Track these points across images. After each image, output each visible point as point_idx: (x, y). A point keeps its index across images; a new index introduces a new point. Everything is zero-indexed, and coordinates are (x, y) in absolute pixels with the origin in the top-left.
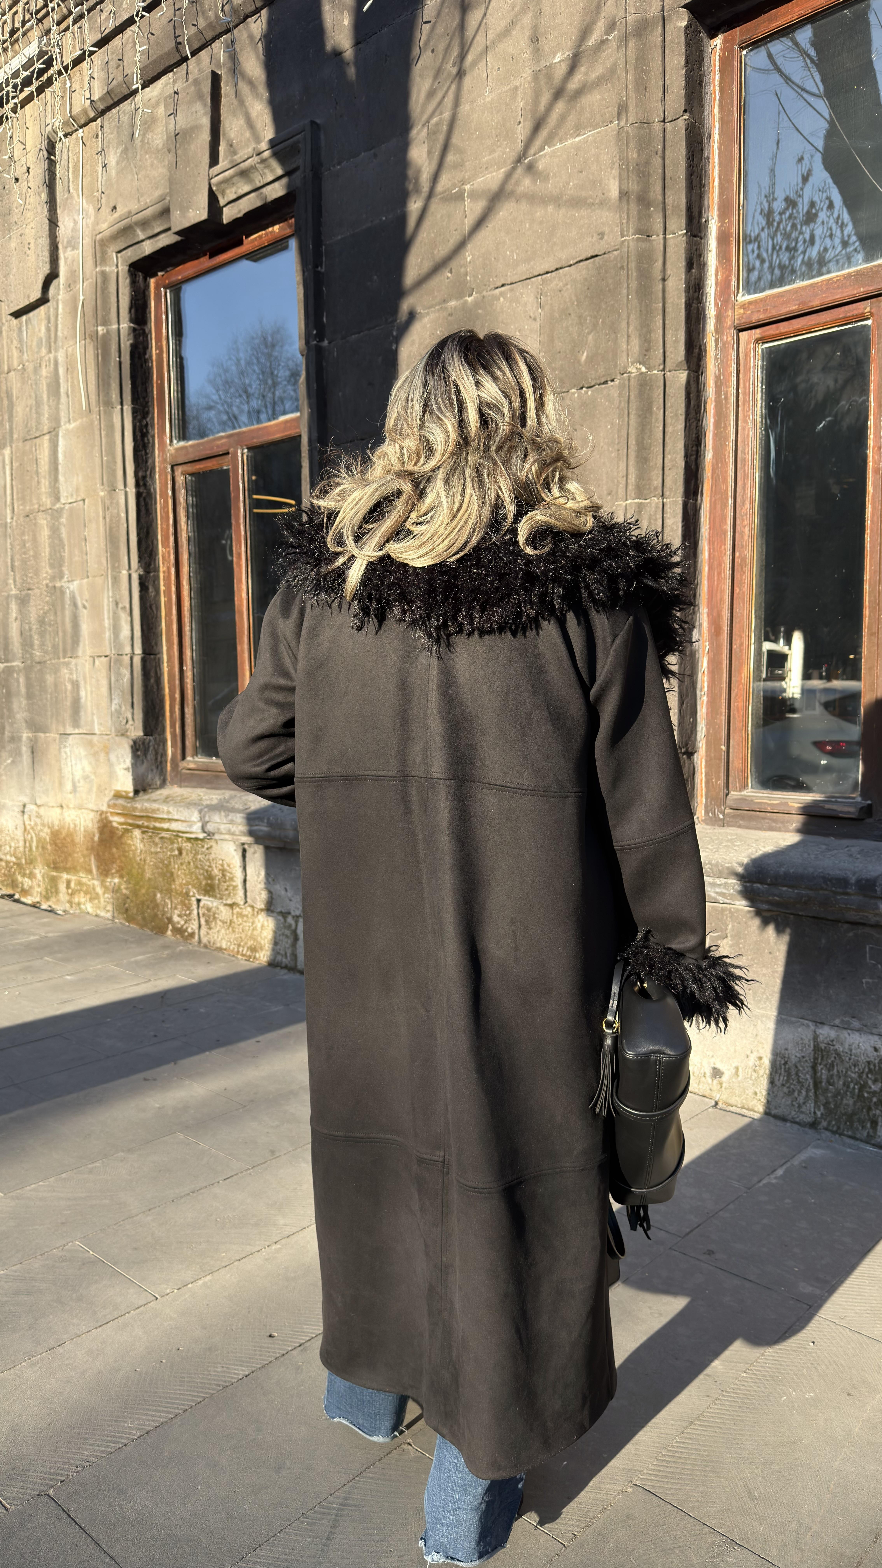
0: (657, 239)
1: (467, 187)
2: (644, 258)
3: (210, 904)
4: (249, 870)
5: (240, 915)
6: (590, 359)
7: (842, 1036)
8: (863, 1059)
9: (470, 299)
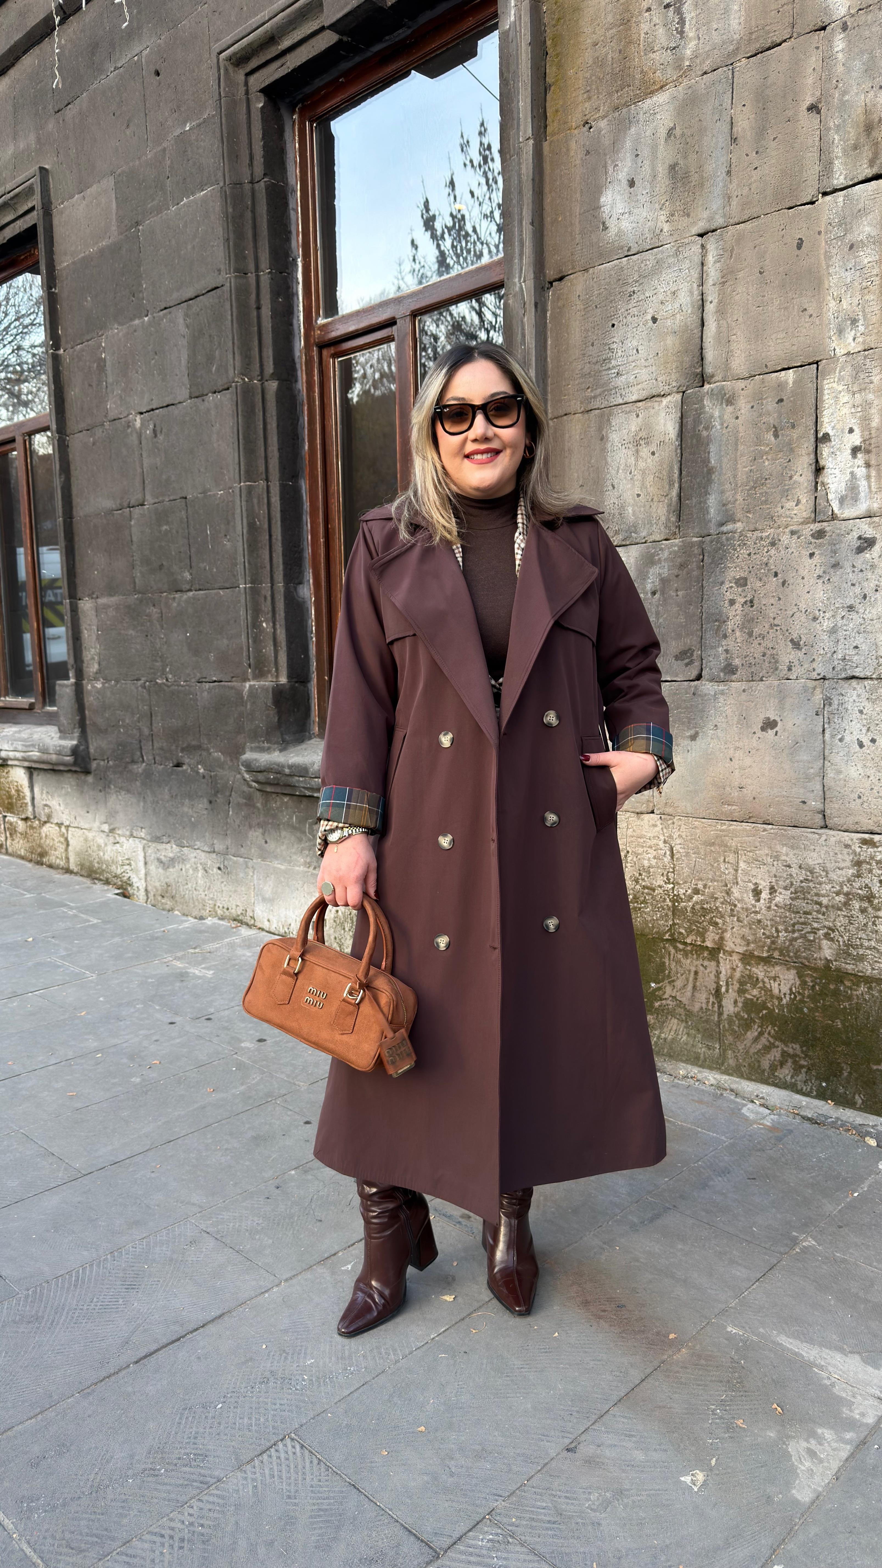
0: (252, 277)
1: (141, 228)
2: (241, 292)
3: (12, 819)
4: (36, 790)
5: (32, 827)
6: (218, 370)
9: (146, 319)
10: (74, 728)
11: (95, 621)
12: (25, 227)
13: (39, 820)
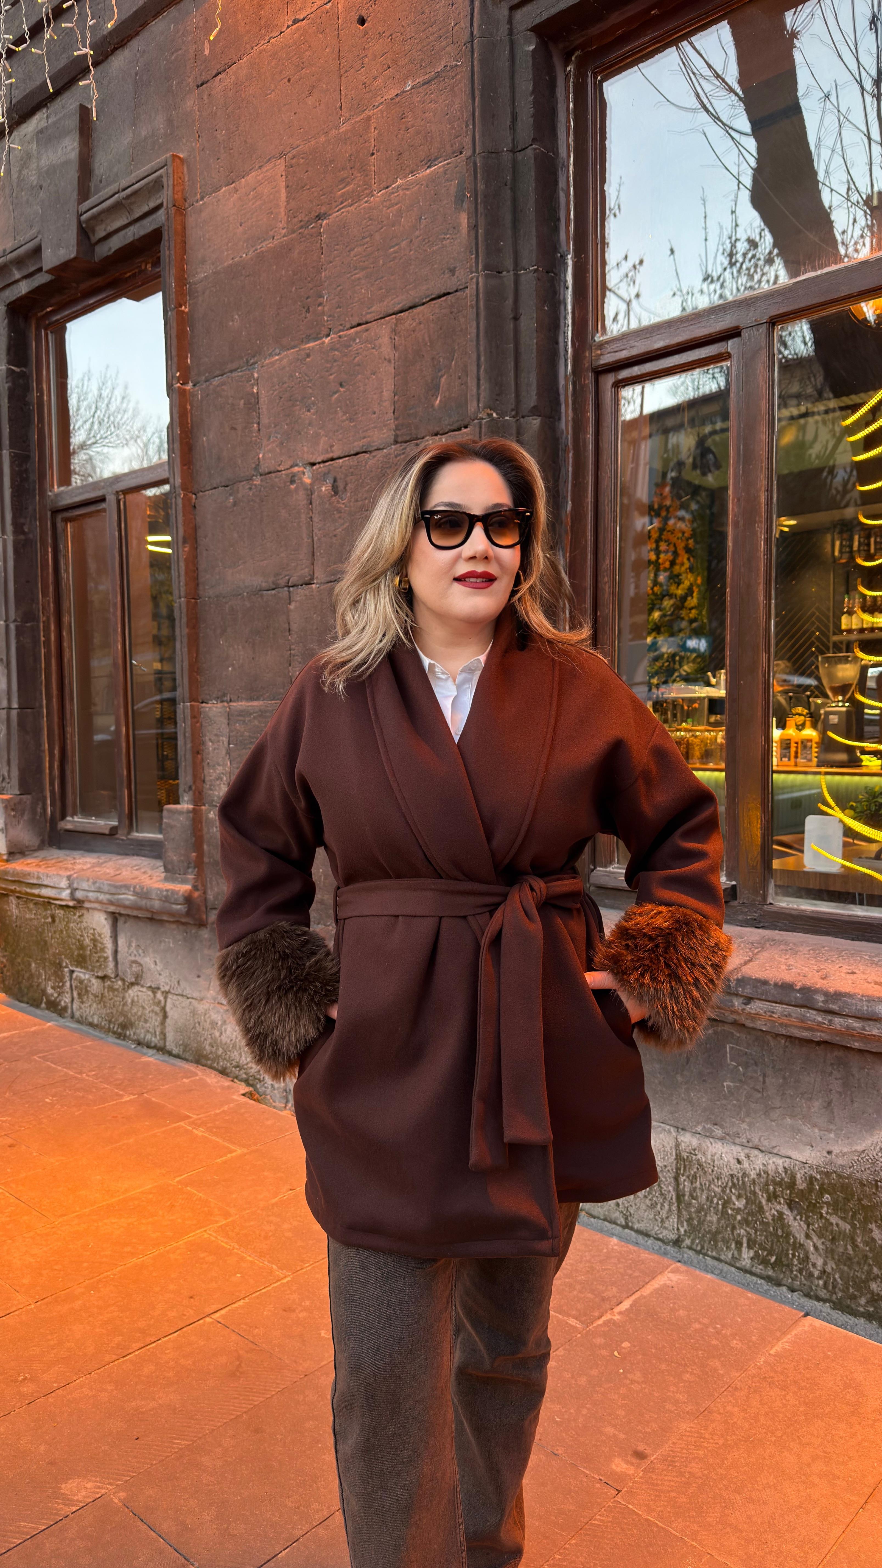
0: (508, 277)
1: (324, 222)
2: (492, 297)
3: (82, 975)
4: (121, 941)
5: (111, 989)
6: (444, 404)
7: (704, 1145)
8: (726, 1172)
9: (327, 340)
10: (188, 868)
11: (225, 730)
12: (142, 233)
13: (123, 980)
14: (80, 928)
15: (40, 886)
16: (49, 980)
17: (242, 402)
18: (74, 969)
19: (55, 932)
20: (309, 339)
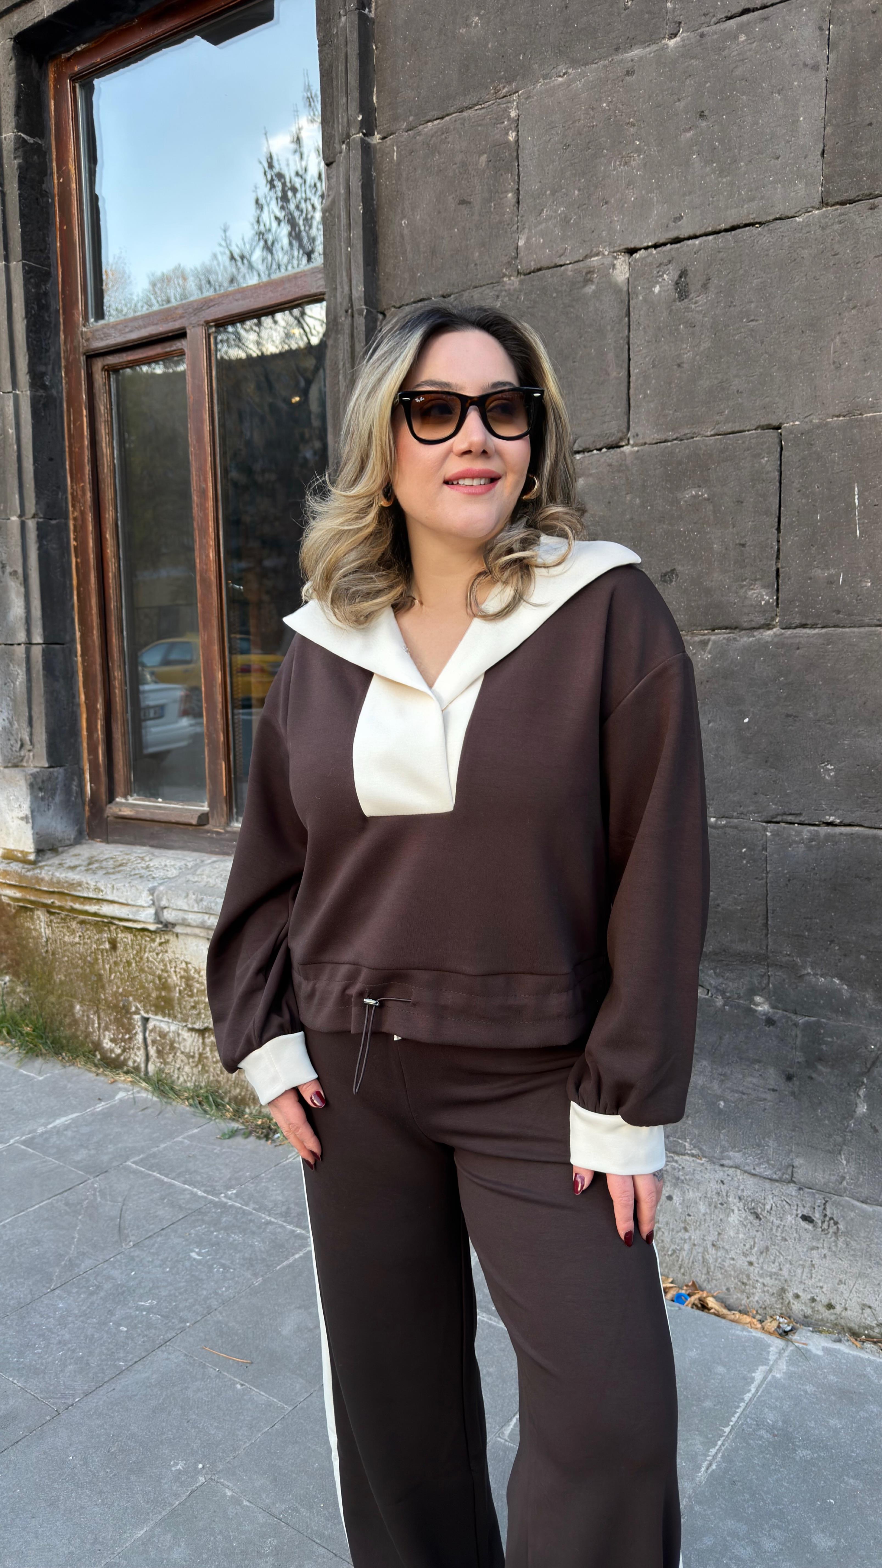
14: (162, 960)
15: (99, 901)
16: (106, 1028)
17: (484, 158)
18: (150, 1015)
19: (116, 963)
20: (631, 43)
